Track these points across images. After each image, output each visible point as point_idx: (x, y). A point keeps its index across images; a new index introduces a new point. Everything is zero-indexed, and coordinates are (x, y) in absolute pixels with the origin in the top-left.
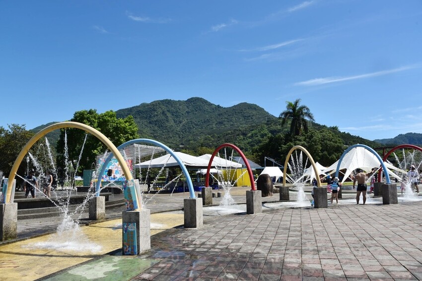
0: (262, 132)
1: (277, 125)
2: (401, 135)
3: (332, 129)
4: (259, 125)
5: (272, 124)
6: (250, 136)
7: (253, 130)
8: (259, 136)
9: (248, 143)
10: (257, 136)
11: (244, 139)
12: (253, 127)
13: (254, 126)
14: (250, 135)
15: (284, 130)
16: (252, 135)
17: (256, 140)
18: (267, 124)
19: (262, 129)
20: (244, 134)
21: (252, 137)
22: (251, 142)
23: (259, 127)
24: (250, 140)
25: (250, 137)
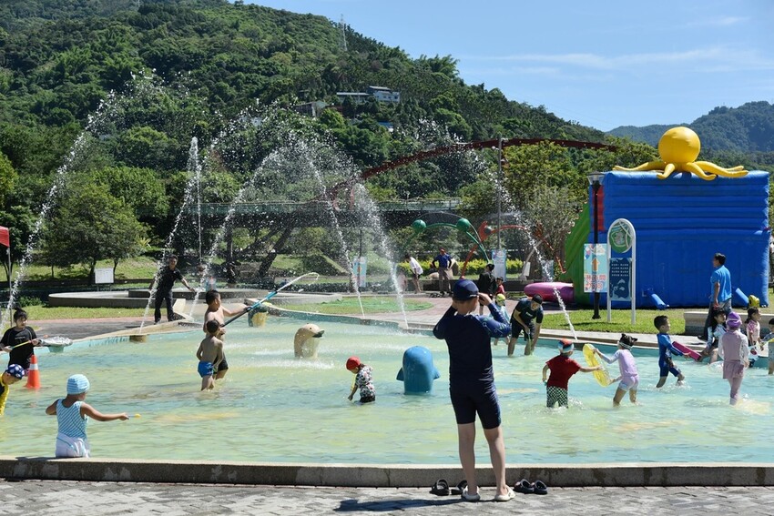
0: (109, 61)
1: (186, 34)
2: (723, 110)
3: (429, 71)
4: (98, 26)
5: (163, 28)
6: (48, 76)
7: (60, 48)
8: (95, 80)
9: (37, 109)
10: (86, 80)
11: (15, 86)
12: (67, 30)
13: (74, 28)
14: (48, 68)
15: (217, 58)
16: (60, 68)
17: (74, 98)
18: (139, 24)
19: (111, 47)
20: (20, 64)
21: (58, 78)
22: (52, 105)
23: (99, 37)
24: (49, 95)
25: (46, 82)
